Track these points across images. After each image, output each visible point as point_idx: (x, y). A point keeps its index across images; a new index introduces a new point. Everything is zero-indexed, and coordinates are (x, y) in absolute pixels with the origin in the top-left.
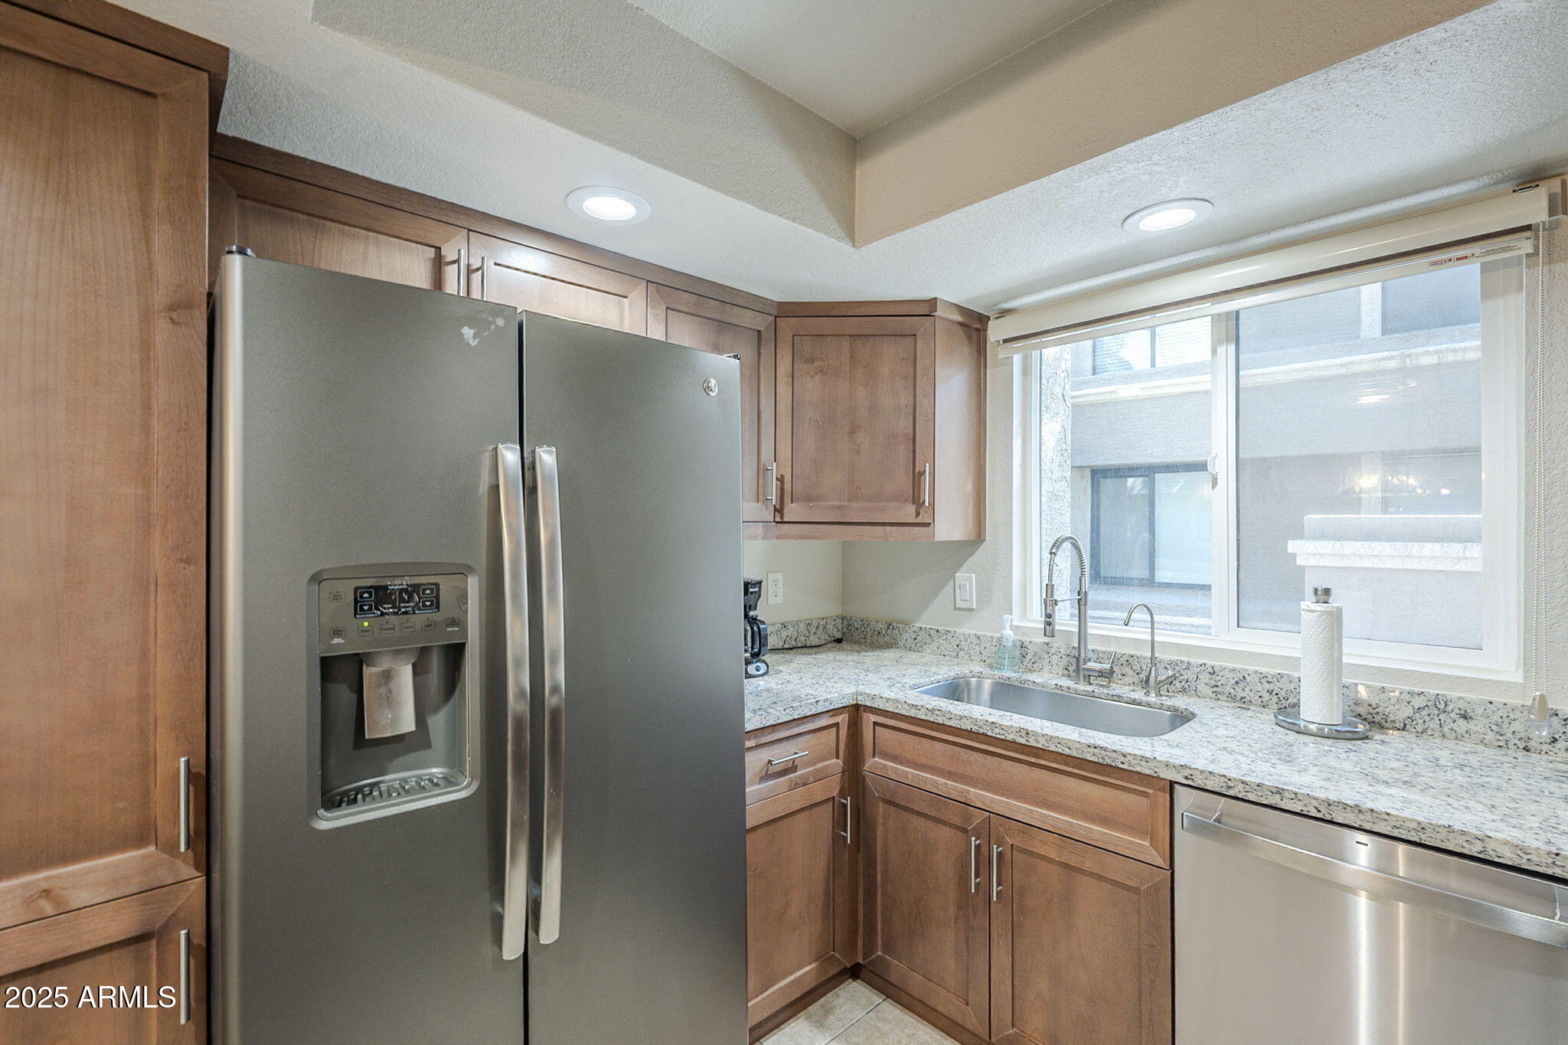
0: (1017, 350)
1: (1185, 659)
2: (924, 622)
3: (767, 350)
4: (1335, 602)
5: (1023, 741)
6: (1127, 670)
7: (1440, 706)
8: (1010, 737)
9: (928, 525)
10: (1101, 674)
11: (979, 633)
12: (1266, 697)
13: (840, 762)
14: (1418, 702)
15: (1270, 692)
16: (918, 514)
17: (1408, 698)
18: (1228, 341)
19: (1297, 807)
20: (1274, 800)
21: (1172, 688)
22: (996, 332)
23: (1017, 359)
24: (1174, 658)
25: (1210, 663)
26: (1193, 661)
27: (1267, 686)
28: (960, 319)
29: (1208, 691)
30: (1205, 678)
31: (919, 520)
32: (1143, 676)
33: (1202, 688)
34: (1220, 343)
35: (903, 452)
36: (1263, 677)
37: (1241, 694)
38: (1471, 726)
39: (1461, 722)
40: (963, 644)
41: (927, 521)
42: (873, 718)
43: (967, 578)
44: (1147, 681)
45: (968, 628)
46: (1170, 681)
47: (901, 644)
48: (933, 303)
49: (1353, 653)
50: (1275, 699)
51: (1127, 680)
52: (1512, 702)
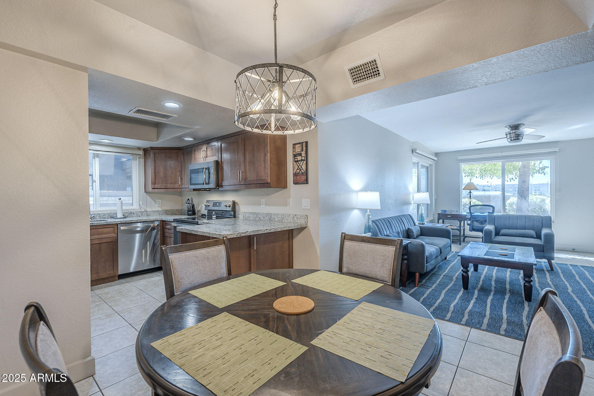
7: (131, 213)
15: (109, 216)
25: (99, 213)
30: (98, 216)
38: (134, 215)
52: (138, 211)
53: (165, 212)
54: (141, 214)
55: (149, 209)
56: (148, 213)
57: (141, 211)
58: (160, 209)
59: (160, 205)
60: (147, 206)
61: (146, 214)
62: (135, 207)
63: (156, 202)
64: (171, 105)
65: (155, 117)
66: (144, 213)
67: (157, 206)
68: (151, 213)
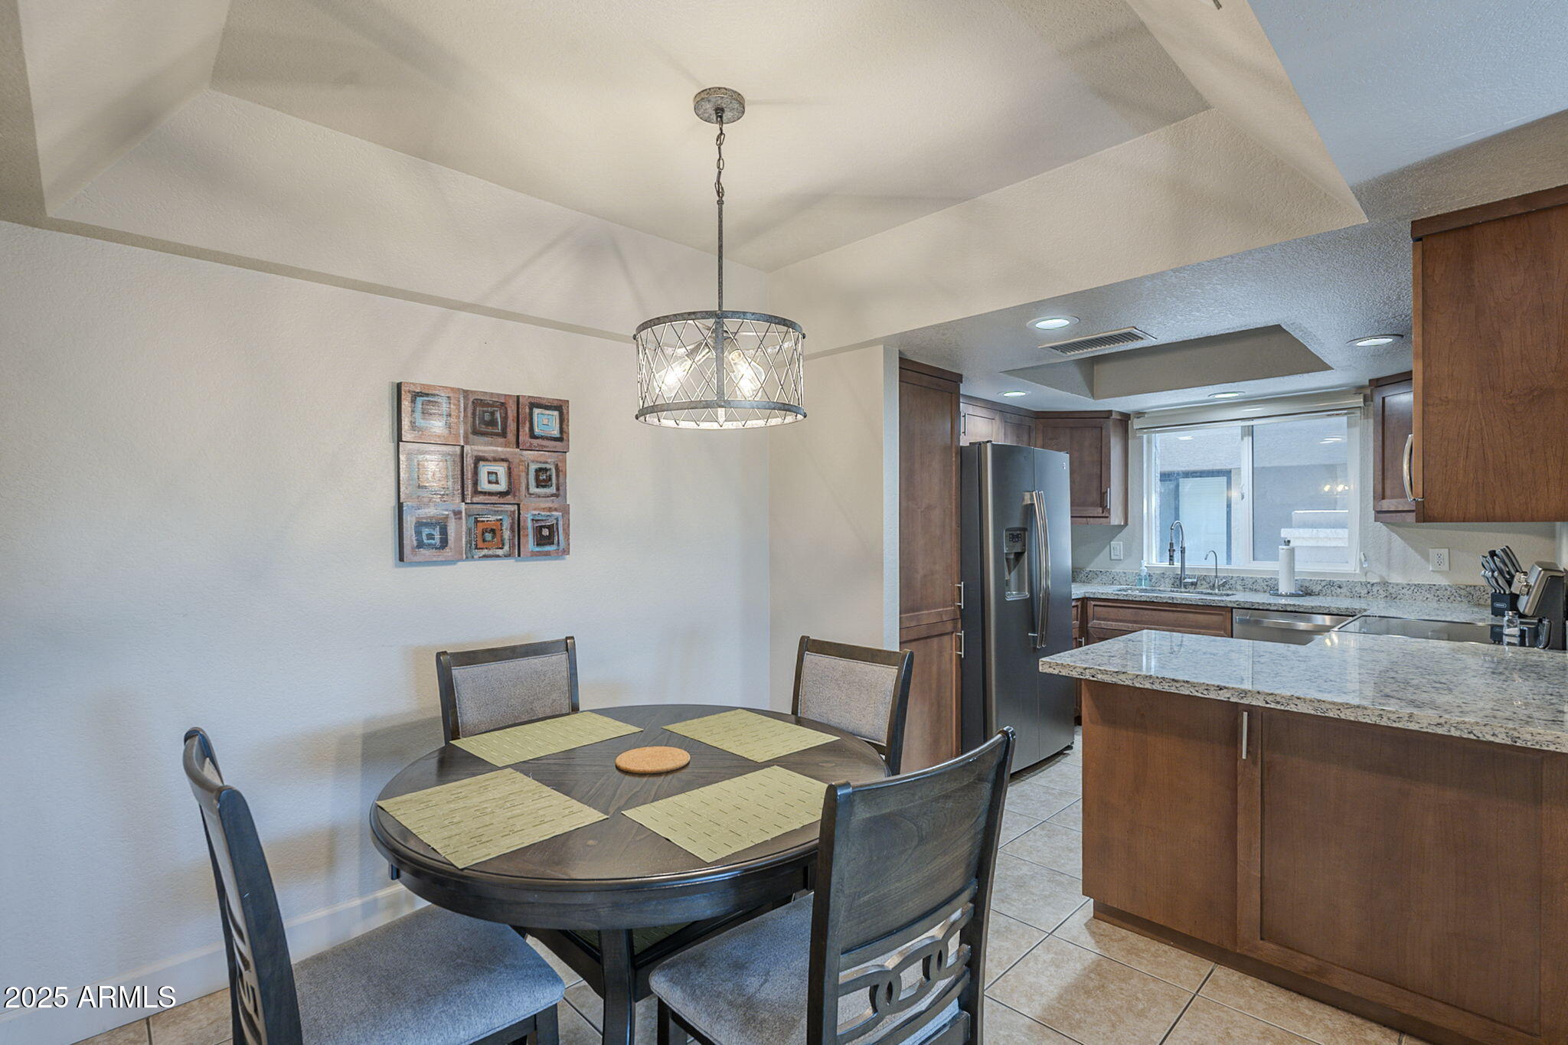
0: (1145, 433)
1: (1230, 575)
2: (1092, 567)
3: (1033, 435)
4: (1291, 544)
5: (1171, 601)
6: (1204, 582)
7: (1331, 584)
8: (1165, 601)
9: (1107, 517)
10: (1192, 584)
11: (1125, 571)
12: (1266, 588)
13: (1078, 622)
14: (1323, 584)
15: (1267, 586)
16: (1103, 512)
17: (1319, 582)
18: (1249, 435)
19: (1275, 608)
20: (1268, 607)
21: (1225, 588)
22: (1136, 424)
23: (1145, 436)
24: (1226, 575)
25: (1241, 576)
26: (1234, 575)
27: (1266, 583)
28: (1119, 418)
29: (1241, 588)
30: (1239, 582)
31: (1104, 515)
32: (1211, 584)
33: (1239, 587)
34: (1245, 436)
35: (1095, 483)
36: (1264, 580)
37: (1255, 588)
38: (1342, 590)
39: (1338, 589)
40: (1117, 577)
41: (1107, 515)
42: (1093, 603)
43: (1118, 545)
44: (1214, 585)
45: (1118, 569)
46: (1223, 585)
47: (1078, 580)
48: (1110, 412)
49: (1299, 567)
50: (1269, 588)
51: (1204, 586)
52: (1356, 580)
53: (1463, 592)
54: (1366, 591)
55: (1396, 578)
56: (1391, 590)
57: (1368, 581)
58: (1442, 581)
59: (1445, 567)
60: (1389, 566)
61: (1383, 594)
62: (1349, 567)
63: (1427, 558)
64: (1054, 323)
65: (1094, 349)
66: (1375, 589)
67: (1431, 569)
68: (1405, 591)
